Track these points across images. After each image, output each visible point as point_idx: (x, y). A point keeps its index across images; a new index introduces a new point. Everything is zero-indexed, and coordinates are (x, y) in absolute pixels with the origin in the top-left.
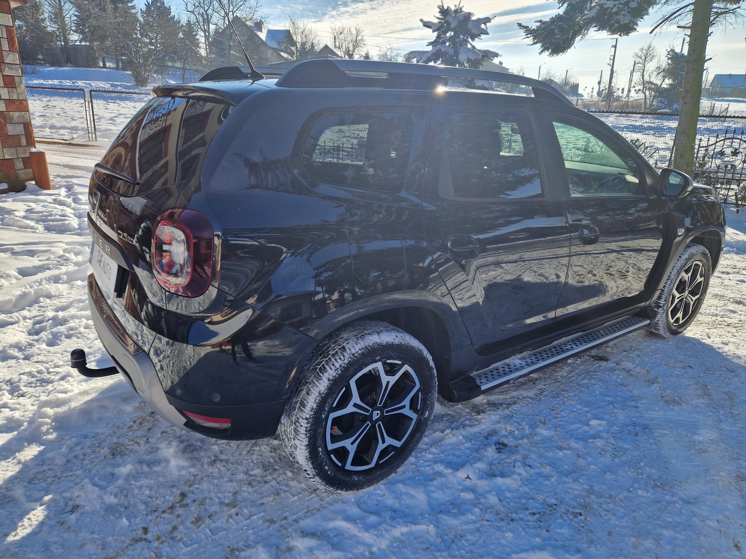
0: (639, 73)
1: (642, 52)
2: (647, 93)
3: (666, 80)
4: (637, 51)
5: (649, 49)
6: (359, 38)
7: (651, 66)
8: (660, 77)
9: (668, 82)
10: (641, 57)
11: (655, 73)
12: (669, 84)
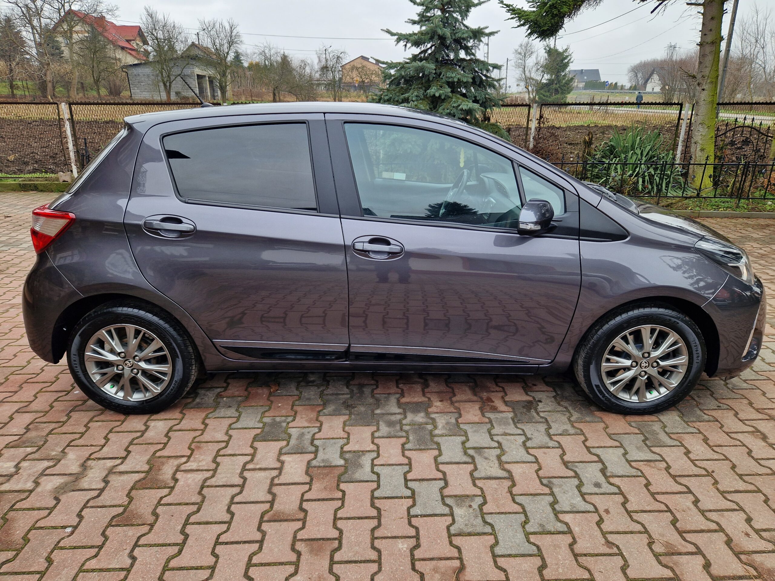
0: (521, 69)
1: (522, 49)
2: (530, 89)
3: (545, 75)
4: (517, 47)
5: (527, 45)
6: (234, 34)
7: (531, 62)
8: (539, 72)
9: (547, 77)
10: (520, 54)
11: (534, 69)
12: (548, 79)
